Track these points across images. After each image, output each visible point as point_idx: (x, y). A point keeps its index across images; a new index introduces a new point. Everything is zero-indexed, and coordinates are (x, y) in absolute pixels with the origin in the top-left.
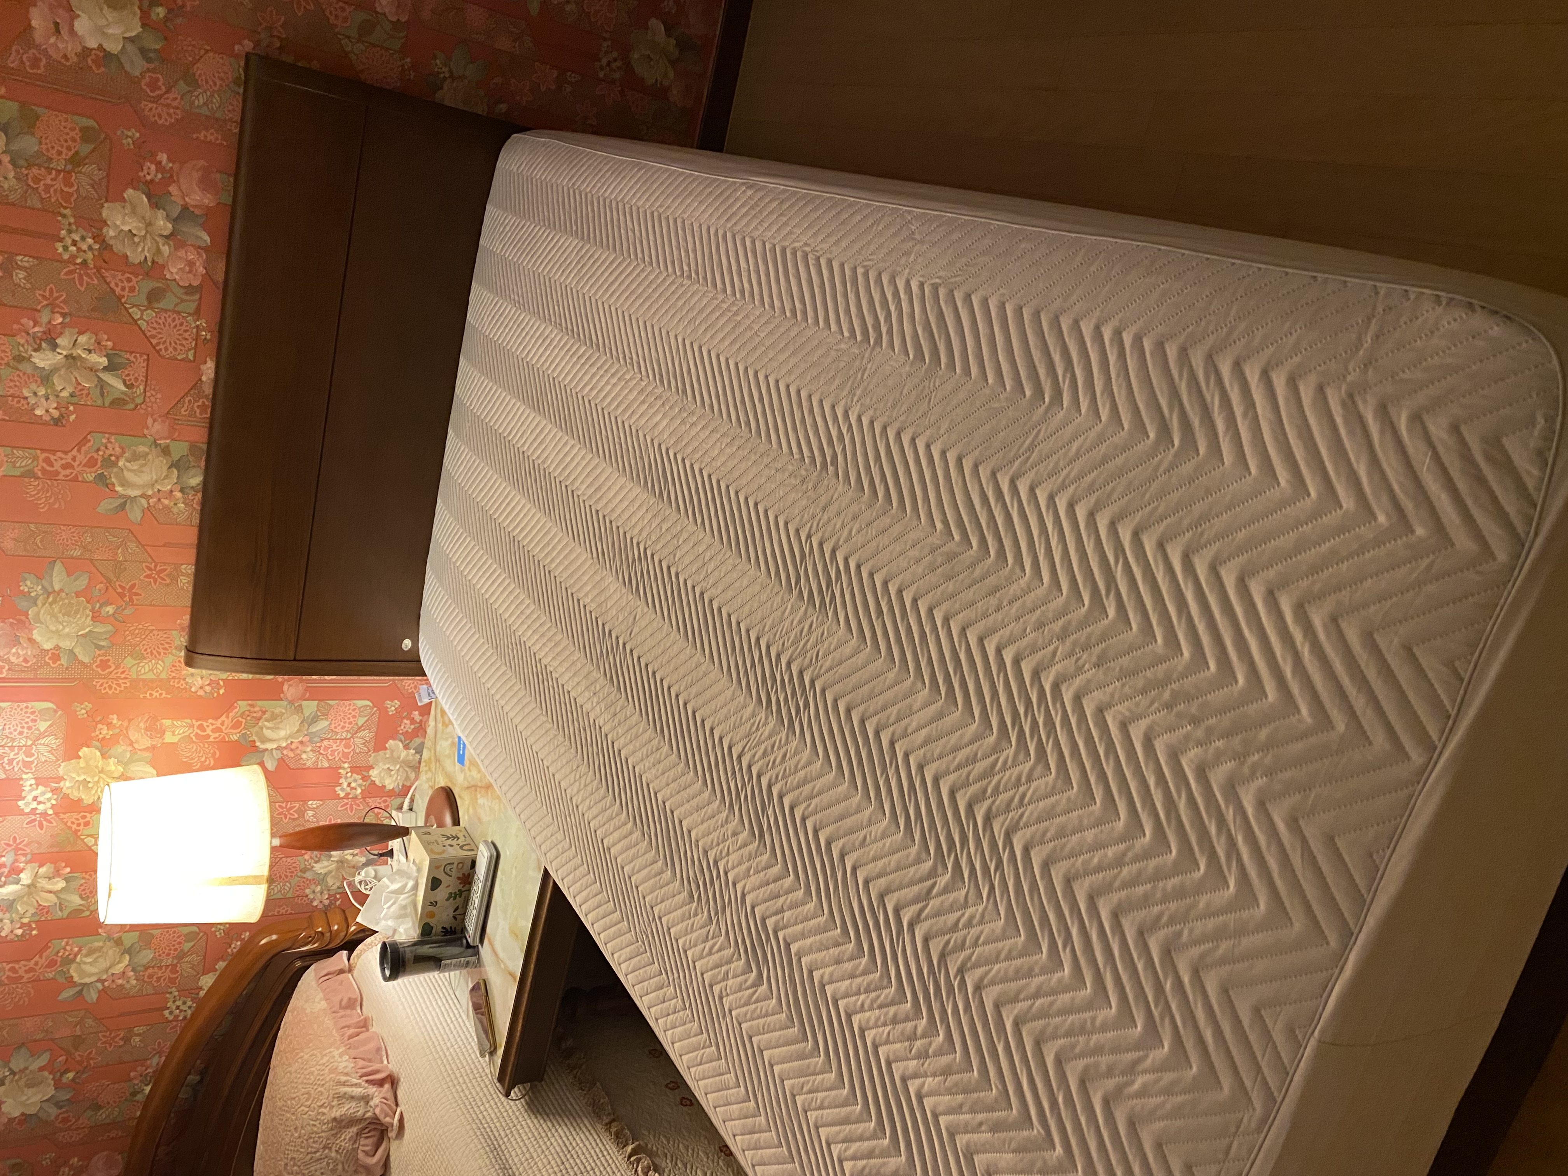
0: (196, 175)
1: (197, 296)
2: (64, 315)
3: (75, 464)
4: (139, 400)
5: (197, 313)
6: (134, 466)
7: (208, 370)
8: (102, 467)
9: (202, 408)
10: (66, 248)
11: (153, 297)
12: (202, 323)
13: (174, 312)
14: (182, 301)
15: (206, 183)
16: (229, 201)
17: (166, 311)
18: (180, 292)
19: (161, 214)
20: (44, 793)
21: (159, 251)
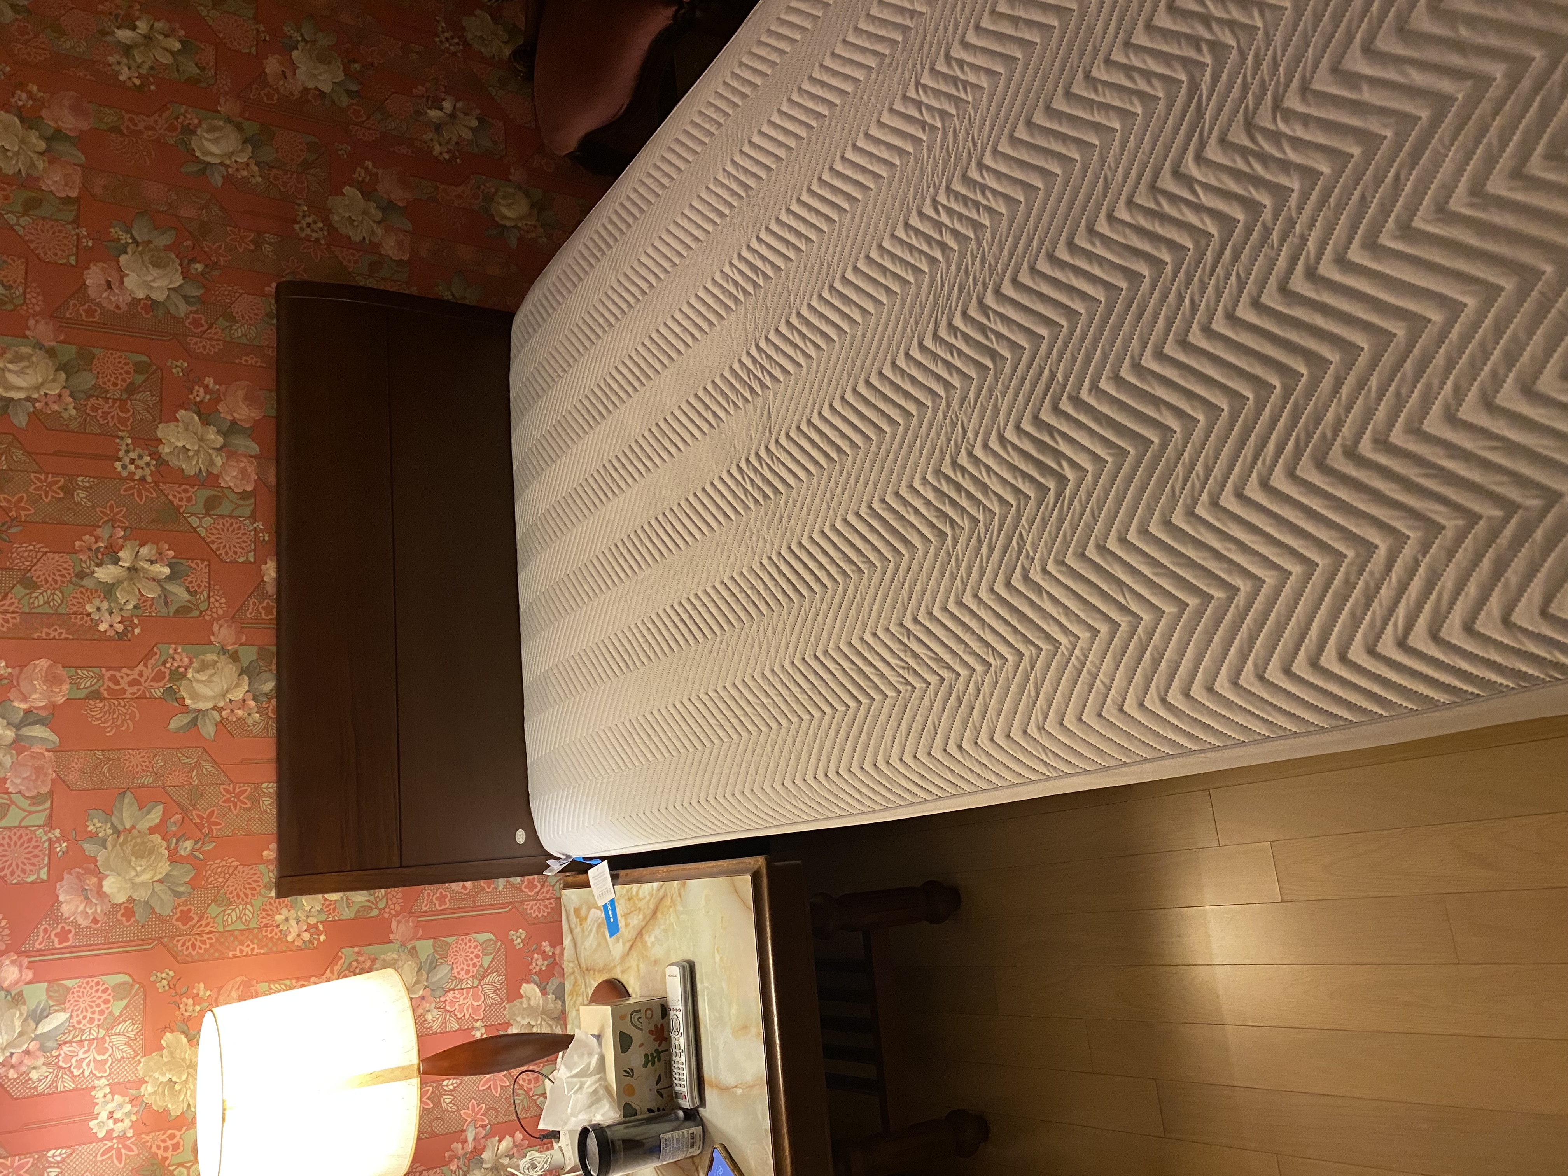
0: (241, 393)
1: (252, 501)
2: (125, 529)
3: (142, 680)
4: (203, 607)
5: (253, 517)
6: (202, 677)
7: (270, 571)
8: (170, 681)
9: (268, 610)
10: (124, 467)
11: (210, 505)
12: (260, 525)
13: (231, 517)
14: (239, 506)
15: (250, 400)
16: (273, 413)
17: (223, 517)
18: (234, 497)
19: (212, 429)
20: (121, 1106)
21: (212, 463)
